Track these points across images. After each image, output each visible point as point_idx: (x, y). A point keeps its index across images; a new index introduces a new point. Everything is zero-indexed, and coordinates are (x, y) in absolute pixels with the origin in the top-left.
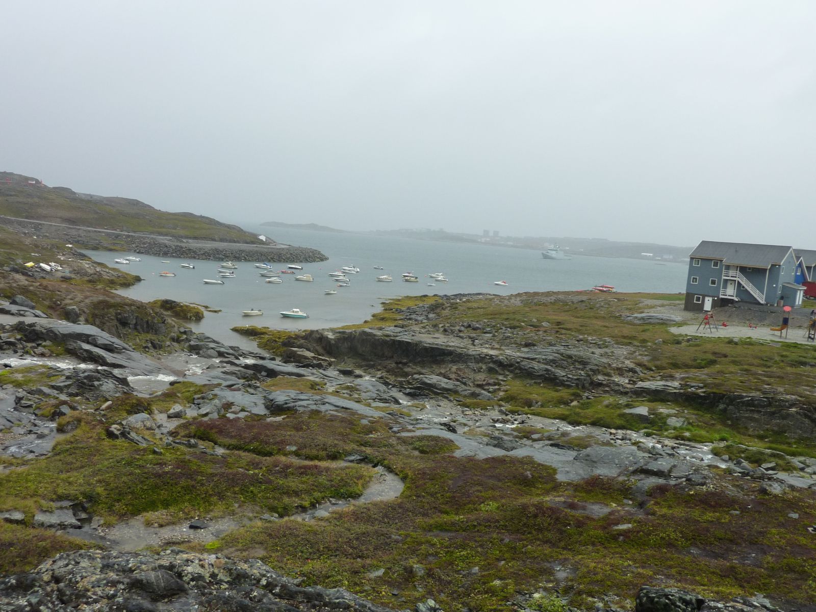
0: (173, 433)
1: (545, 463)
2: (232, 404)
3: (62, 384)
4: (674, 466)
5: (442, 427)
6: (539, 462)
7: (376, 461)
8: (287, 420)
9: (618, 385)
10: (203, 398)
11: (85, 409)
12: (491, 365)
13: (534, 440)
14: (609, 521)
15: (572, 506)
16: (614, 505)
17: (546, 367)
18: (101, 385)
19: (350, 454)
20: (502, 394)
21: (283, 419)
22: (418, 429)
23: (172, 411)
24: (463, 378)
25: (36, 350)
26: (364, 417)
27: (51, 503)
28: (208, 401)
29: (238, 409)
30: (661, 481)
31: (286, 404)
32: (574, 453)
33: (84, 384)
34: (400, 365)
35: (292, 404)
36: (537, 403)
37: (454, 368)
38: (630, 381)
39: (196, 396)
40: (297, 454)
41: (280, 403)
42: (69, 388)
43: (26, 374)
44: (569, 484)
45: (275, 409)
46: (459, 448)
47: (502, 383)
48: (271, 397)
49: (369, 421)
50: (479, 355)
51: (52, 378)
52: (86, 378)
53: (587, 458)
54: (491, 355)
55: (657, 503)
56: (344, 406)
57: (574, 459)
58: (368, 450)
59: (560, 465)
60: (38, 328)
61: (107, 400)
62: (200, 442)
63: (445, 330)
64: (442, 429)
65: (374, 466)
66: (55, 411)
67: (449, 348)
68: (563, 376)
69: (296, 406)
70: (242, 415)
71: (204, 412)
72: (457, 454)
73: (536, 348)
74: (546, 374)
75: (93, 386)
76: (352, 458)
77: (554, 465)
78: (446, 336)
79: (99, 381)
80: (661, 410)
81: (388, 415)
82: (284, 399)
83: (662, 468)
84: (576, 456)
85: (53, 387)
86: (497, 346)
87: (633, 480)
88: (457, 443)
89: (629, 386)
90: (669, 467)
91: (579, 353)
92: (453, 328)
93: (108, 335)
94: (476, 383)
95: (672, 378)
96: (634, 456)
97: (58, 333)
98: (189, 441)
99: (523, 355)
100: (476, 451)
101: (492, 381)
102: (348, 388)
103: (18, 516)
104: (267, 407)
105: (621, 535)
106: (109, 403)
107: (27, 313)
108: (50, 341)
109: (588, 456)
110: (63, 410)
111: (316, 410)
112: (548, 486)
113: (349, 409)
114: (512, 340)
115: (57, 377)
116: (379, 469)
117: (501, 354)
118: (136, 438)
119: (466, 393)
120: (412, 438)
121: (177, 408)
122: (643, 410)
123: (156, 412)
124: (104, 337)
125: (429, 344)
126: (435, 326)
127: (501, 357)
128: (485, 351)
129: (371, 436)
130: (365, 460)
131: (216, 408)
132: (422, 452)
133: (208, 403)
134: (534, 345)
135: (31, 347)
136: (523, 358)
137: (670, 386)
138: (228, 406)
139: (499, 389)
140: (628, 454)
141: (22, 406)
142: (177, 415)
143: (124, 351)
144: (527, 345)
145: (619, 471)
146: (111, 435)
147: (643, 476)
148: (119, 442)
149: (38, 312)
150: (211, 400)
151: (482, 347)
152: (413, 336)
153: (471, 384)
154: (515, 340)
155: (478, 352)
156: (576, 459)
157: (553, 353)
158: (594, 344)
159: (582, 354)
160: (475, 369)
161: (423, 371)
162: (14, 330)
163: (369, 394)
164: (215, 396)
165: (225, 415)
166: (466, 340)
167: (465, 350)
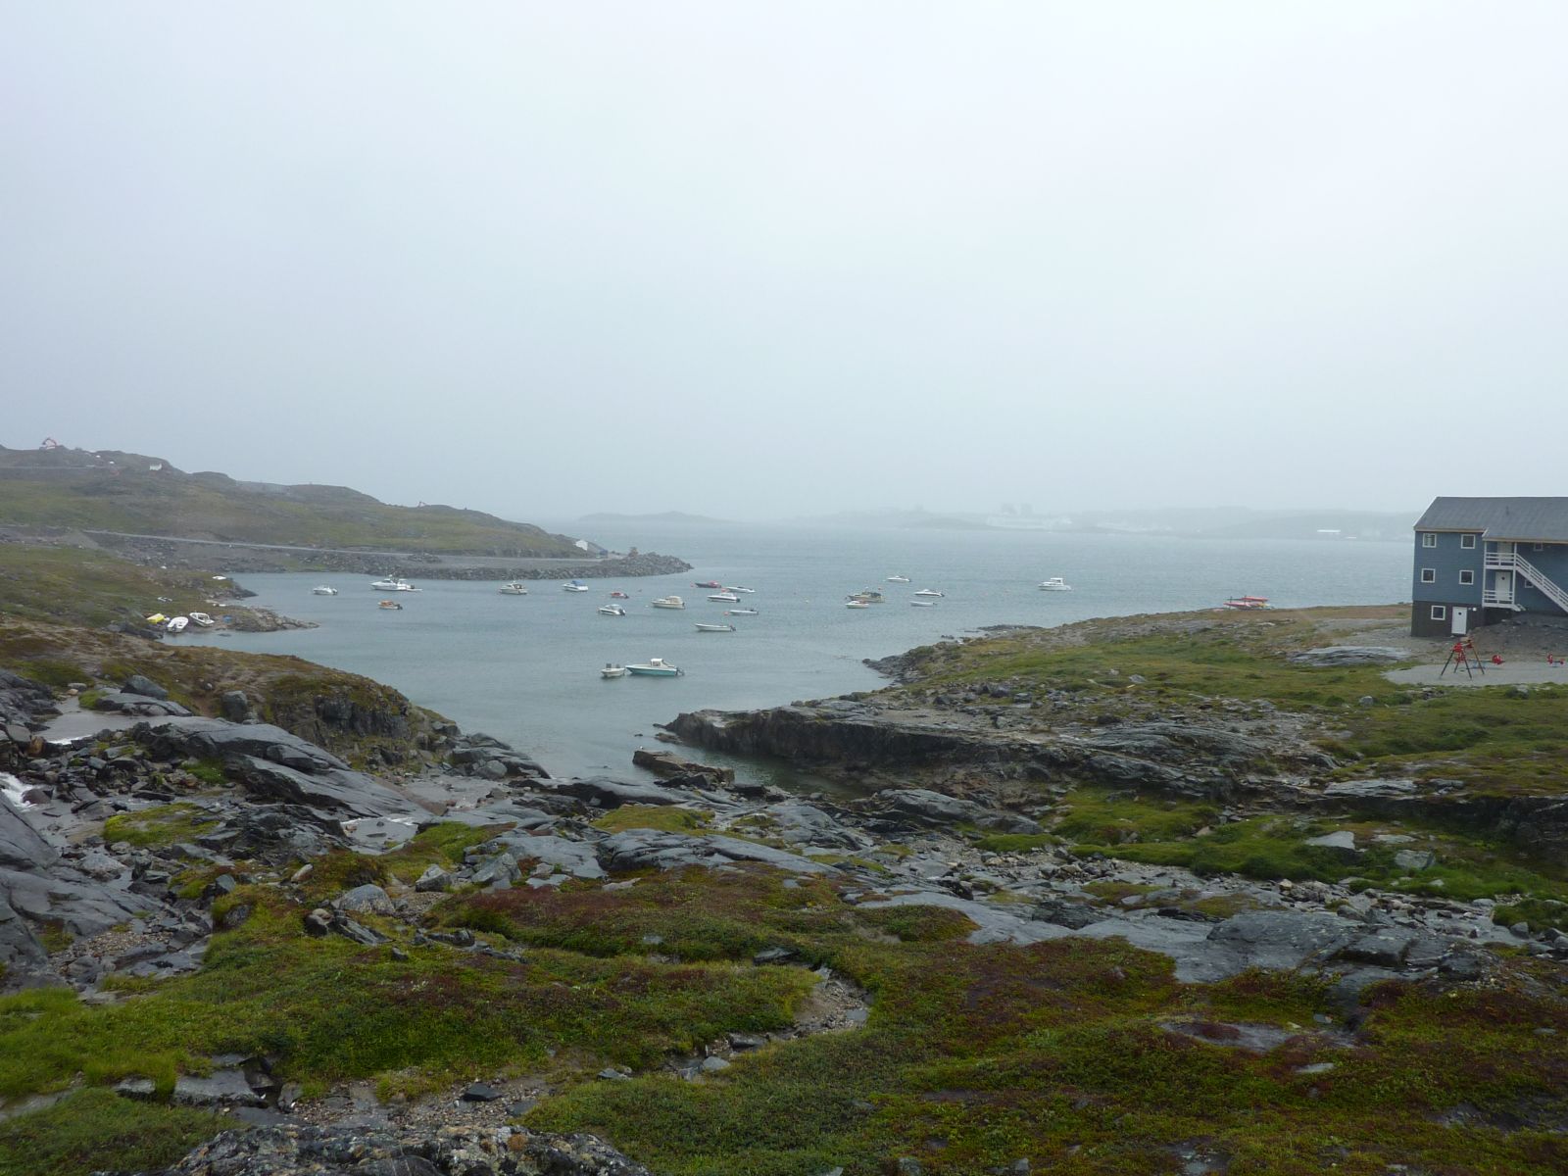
0: (427, 920)
1: (1151, 950)
2: (537, 860)
3: (219, 837)
4: (1413, 943)
5: (944, 889)
6: (1138, 947)
7: (816, 959)
8: (641, 886)
9: (1291, 791)
10: (482, 852)
11: (261, 881)
12: (1034, 765)
13: (1128, 908)
14: (1284, 1061)
15: (1209, 1031)
16: (1295, 1026)
17: (1143, 762)
18: (292, 835)
19: (766, 947)
20: (1058, 820)
21: (634, 884)
22: (895, 894)
23: (424, 879)
24: (979, 792)
25: (170, 775)
26: (791, 875)
27: (206, 1059)
28: (491, 857)
29: (548, 869)
30: (1388, 975)
31: (639, 855)
32: (1208, 927)
33: (260, 833)
34: (855, 774)
35: (650, 856)
36: (1128, 835)
37: (961, 774)
38: (1312, 781)
39: (469, 849)
40: (661, 950)
41: (627, 854)
42: (233, 843)
43: (152, 822)
44: (1201, 989)
45: (617, 865)
46: (980, 928)
47: (1057, 798)
48: (609, 844)
49: (800, 883)
50: (1008, 745)
51: (201, 827)
52: (263, 822)
53: (1235, 935)
54: (1033, 745)
55: (1379, 1020)
56: (750, 855)
57: (1208, 938)
58: (800, 939)
59: (1181, 952)
60: (173, 734)
61: (304, 863)
62: (479, 935)
63: (939, 701)
64: (943, 893)
65: (815, 968)
66: (208, 887)
67: (946, 735)
68: (1178, 779)
69: (657, 858)
70: (555, 880)
71: (485, 878)
72: (975, 938)
73: (1121, 726)
74: (1144, 776)
75: (277, 837)
76: (770, 954)
77: (1168, 952)
78: (942, 713)
79: (289, 828)
80: (1382, 838)
81: (834, 869)
82: (634, 847)
83: (1386, 949)
84: (1212, 933)
85: (203, 843)
86: (1042, 726)
87: (1330, 975)
88: (973, 918)
89: (1312, 792)
90: (1401, 945)
91: (1205, 732)
92: (954, 696)
93: (301, 741)
94: (1007, 801)
95: (1398, 772)
96: (1330, 927)
97: (210, 742)
98: (457, 933)
99: (1096, 742)
100: (1012, 931)
101: (1036, 796)
102: (756, 821)
103: (146, 1086)
104: (603, 865)
105: (1314, 1085)
106: (308, 867)
107: (153, 709)
108: (198, 758)
109: (1236, 930)
110: (222, 884)
111: (697, 866)
112: (1161, 994)
113: (760, 860)
114: (1072, 713)
115: (210, 825)
116: (823, 973)
117: (1053, 742)
118: (359, 931)
119: (986, 822)
120: (884, 911)
121: (435, 872)
122: (1343, 839)
123: (395, 881)
124: (295, 745)
125: (909, 728)
126: (918, 694)
127: (1052, 748)
128: (1019, 736)
129: (805, 910)
130: (795, 956)
131: (505, 869)
132: (904, 938)
133: (491, 861)
134: (1116, 721)
135: (162, 771)
136: (1097, 747)
137: (1395, 789)
138: (528, 864)
139: (1053, 812)
140: (1316, 923)
141: (147, 881)
142: (435, 886)
143: (331, 769)
144: (1102, 722)
145: (1300, 957)
146: (313, 929)
147: (1350, 966)
148: (329, 940)
149: (173, 705)
150: (497, 854)
151: (1013, 729)
152: (877, 715)
153: (996, 804)
154: (1079, 714)
155: (1006, 740)
156: (1211, 938)
157: (1155, 734)
158: (1235, 712)
159: (1211, 733)
160: (1003, 773)
161: (901, 782)
162: (129, 740)
163: (795, 831)
164: (504, 848)
165: (525, 883)
166: (980, 717)
167: (979, 737)
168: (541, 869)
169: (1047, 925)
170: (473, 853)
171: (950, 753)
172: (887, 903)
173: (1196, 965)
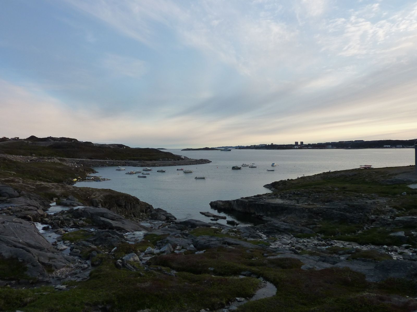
0: (148, 263)
1: (357, 271)
2: (177, 245)
3: (92, 239)
6: (353, 270)
7: (258, 275)
8: (206, 252)
9: (384, 220)
10: (161, 243)
11: (104, 252)
12: (310, 214)
15: (382, 299)
17: (341, 212)
20: (317, 229)
22: (278, 254)
24: (295, 222)
26: (248, 249)
29: (180, 248)
31: (205, 243)
32: (374, 265)
33: (103, 238)
36: (338, 233)
37: (289, 217)
38: (391, 217)
40: (215, 272)
41: (202, 243)
42: (96, 241)
43: (75, 235)
45: (198, 247)
46: (304, 264)
47: (317, 223)
48: (196, 240)
49: (250, 251)
50: (302, 209)
51: (87, 236)
52: (103, 235)
53: (383, 267)
54: (309, 208)
58: (254, 269)
59: (367, 272)
60: (80, 211)
62: (163, 268)
65: (258, 278)
66: (90, 254)
67: (285, 206)
69: (210, 244)
70: (183, 251)
71: (163, 250)
72: (303, 267)
73: (334, 202)
74: (341, 216)
75: (107, 239)
77: (363, 272)
78: (283, 200)
79: (110, 237)
80: (413, 233)
81: (260, 247)
85: (88, 241)
86: (311, 203)
88: (301, 261)
89: (390, 220)
92: (285, 195)
95: (416, 214)
97: (89, 213)
98: (157, 268)
99: (327, 207)
100: (314, 265)
101: (311, 222)
102: (233, 231)
104: (195, 246)
106: (115, 248)
108: (86, 217)
110: (94, 254)
111: (221, 247)
112: (362, 285)
116: (261, 279)
117: (315, 207)
118: (131, 267)
119: (297, 230)
121: (149, 249)
122: (401, 234)
123: (139, 252)
124: (111, 213)
127: (315, 209)
128: (305, 206)
131: (169, 248)
132: (283, 268)
133: (165, 246)
134: (332, 201)
135: (77, 221)
137: (416, 219)
141: (73, 252)
142: (150, 253)
143: (121, 220)
145: (405, 274)
146: (117, 266)
148: (122, 270)
149: (80, 203)
150: (166, 243)
151: (303, 204)
152: (265, 201)
153: (300, 225)
154: (321, 199)
155: (301, 207)
156: (376, 268)
157: (344, 204)
158: (366, 198)
159: (360, 204)
160: (301, 216)
161: (273, 219)
162: (68, 213)
163: (245, 234)
164: (168, 242)
165: (174, 252)
166: (293, 201)
167: (294, 207)
168: (178, 247)
169: (323, 263)
170: (159, 243)
171: (286, 211)
172: (276, 257)
173: (372, 276)
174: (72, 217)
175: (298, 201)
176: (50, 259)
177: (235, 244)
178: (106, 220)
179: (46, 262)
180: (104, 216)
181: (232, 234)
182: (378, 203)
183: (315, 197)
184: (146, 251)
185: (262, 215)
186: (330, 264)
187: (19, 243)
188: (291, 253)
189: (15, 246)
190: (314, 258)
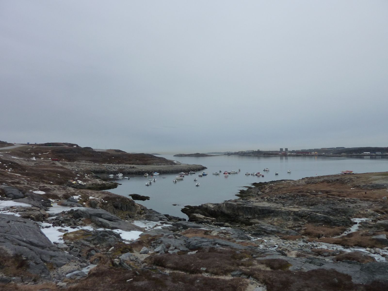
0: (144, 262)
2: (170, 245)
3: (91, 239)
6: (339, 272)
7: (249, 275)
8: (198, 253)
10: (156, 243)
11: (102, 251)
12: (295, 217)
13: (325, 256)
17: (324, 215)
18: (108, 238)
19: (234, 271)
20: (303, 231)
24: (281, 224)
25: (79, 222)
26: (238, 250)
29: (174, 248)
31: (197, 244)
32: (359, 267)
33: (101, 238)
35: (200, 244)
36: (322, 235)
37: (276, 219)
38: (372, 220)
40: (206, 271)
41: (194, 244)
42: (94, 240)
45: (192, 247)
46: (291, 265)
47: (302, 225)
48: (188, 241)
49: (240, 252)
50: (288, 212)
51: (86, 236)
52: (101, 235)
53: (368, 269)
54: (295, 211)
59: (352, 274)
60: (79, 212)
61: (111, 247)
62: (157, 267)
63: (268, 200)
65: (248, 278)
66: (89, 253)
67: (271, 209)
68: (335, 220)
69: (202, 245)
70: (176, 251)
71: (158, 251)
72: (290, 268)
73: (317, 206)
74: (325, 219)
75: (105, 239)
76: (235, 273)
77: (349, 274)
78: (269, 203)
79: (107, 236)
82: (195, 242)
84: (361, 268)
86: (296, 206)
89: (372, 223)
91: (340, 207)
92: (272, 198)
93: (110, 213)
94: (288, 226)
98: (152, 267)
99: (311, 210)
100: (301, 267)
101: (296, 225)
102: (222, 233)
104: (187, 247)
107: (74, 205)
108: (85, 218)
110: (92, 253)
111: (212, 247)
113: (229, 246)
114: (304, 203)
115: (88, 235)
116: (251, 279)
117: (299, 210)
118: (127, 266)
119: (283, 232)
121: (144, 249)
122: (383, 236)
123: (135, 251)
124: (108, 214)
125: (261, 207)
126: (262, 198)
127: (300, 212)
128: (291, 209)
129: (243, 260)
130: (243, 274)
131: (163, 248)
132: (272, 268)
133: (159, 246)
135: (77, 221)
136: (312, 212)
138: (168, 246)
139: (301, 229)
141: (73, 251)
142: (145, 253)
143: (117, 220)
144: (312, 205)
146: (115, 265)
149: (79, 204)
150: (159, 244)
151: (289, 207)
152: (253, 204)
153: (286, 227)
154: (306, 203)
155: (287, 210)
156: (361, 270)
157: (327, 208)
158: (349, 201)
159: (343, 207)
160: (287, 219)
161: (260, 222)
162: (69, 213)
163: (234, 235)
164: (162, 242)
165: (168, 252)
166: (280, 204)
167: (280, 209)
168: (171, 248)
169: (310, 264)
170: (154, 243)
171: (272, 214)
172: (265, 258)
173: (358, 278)
174: (72, 218)
175: (284, 205)
176: (51, 257)
177: (225, 245)
178: (104, 221)
179: (48, 260)
180: (102, 217)
181: (221, 236)
182: (361, 207)
183: (299, 201)
184: (142, 250)
185: (249, 217)
186: (317, 265)
187: (23, 241)
188: (279, 254)
189: (19, 245)
190: (301, 260)
